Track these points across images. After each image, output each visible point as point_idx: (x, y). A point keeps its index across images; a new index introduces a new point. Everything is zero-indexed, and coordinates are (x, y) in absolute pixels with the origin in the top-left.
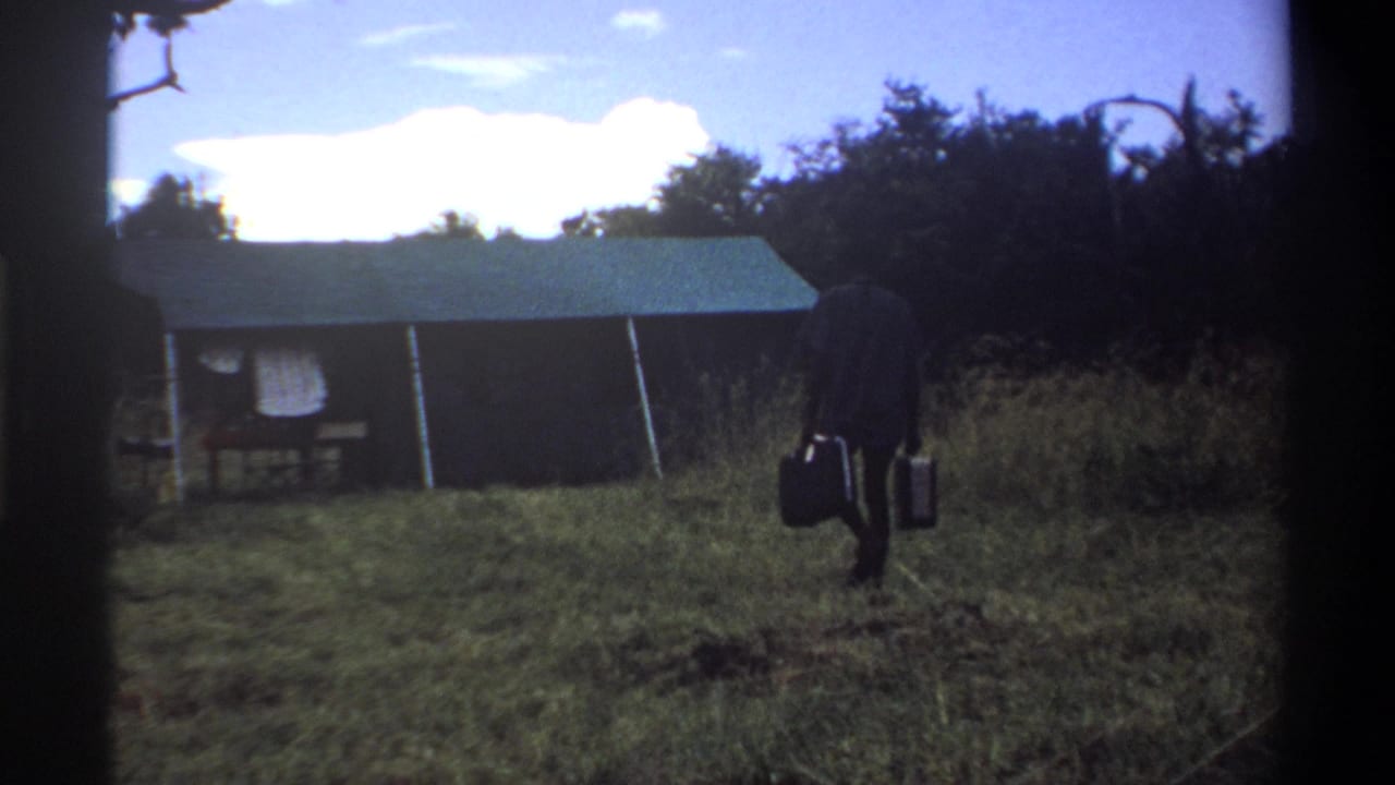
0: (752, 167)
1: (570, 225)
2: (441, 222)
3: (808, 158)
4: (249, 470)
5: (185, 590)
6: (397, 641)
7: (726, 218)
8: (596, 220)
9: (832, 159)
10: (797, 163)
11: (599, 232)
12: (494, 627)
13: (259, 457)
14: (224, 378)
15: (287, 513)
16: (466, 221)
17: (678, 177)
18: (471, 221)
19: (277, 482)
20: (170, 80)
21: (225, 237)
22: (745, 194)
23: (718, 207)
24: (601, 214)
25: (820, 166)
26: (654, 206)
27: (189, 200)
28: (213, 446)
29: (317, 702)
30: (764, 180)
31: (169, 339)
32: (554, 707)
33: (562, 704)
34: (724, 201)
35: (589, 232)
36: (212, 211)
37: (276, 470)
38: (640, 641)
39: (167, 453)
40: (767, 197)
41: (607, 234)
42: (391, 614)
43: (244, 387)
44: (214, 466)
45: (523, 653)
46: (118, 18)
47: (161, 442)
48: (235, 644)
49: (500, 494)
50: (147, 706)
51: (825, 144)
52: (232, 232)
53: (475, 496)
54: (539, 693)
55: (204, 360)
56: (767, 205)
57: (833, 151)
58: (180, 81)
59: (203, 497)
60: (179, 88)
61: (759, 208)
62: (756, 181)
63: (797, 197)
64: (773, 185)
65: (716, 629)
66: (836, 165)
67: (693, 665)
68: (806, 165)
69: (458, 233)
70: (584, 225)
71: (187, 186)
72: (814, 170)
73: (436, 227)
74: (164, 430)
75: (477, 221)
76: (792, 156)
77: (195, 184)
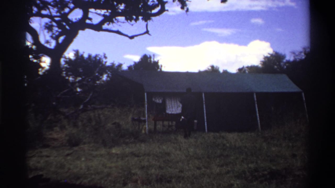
0: (284, 57)
1: (240, 70)
2: (210, 68)
3: (297, 56)
4: (164, 126)
5: (149, 155)
6: (199, 168)
7: (278, 70)
8: (246, 69)
9: (303, 56)
10: (294, 57)
11: (247, 72)
12: (222, 166)
13: (166, 123)
14: (159, 104)
15: (173, 137)
16: (216, 68)
17: (266, 59)
18: (217, 68)
19: (170, 129)
20: (147, 32)
21: (159, 70)
22: (282, 64)
23: (276, 67)
24: (248, 67)
25: (300, 58)
26: (260, 66)
27: (150, 61)
28: (156, 120)
29: (180, 182)
30: (287, 60)
31: (146, 94)
32: (235, 185)
33: (237, 185)
34: (277, 65)
35: (245, 72)
36: (156, 63)
37: (169, 126)
38: (256, 170)
39: (144, 121)
40: (287, 65)
41: (249, 72)
42: (196, 161)
43: (163, 106)
44: (155, 125)
45: (228, 172)
46: (134, 17)
47: (143, 119)
48: (160, 168)
49: (223, 134)
50: (139, 182)
51: (301, 52)
52: (161, 69)
53: (218, 134)
54: (232, 182)
55: (154, 99)
56: (286, 66)
57: (303, 54)
58: (150, 33)
59: (153, 133)
60: (150, 34)
61: (285, 67)
62: (285, 61)
63: (294, 65)
64: (288, 62)
65: (274, 168)
66: (303, 57)
67: (268, 176)
68: (296, 57)
69: (214, 70)
70: (243, 70)
71: (150, 57)
72: (298, 58)
73: (209, 69)
74: (144, 116)
75: (218, 68)
76: (293, 55)
77: (152, 57)
